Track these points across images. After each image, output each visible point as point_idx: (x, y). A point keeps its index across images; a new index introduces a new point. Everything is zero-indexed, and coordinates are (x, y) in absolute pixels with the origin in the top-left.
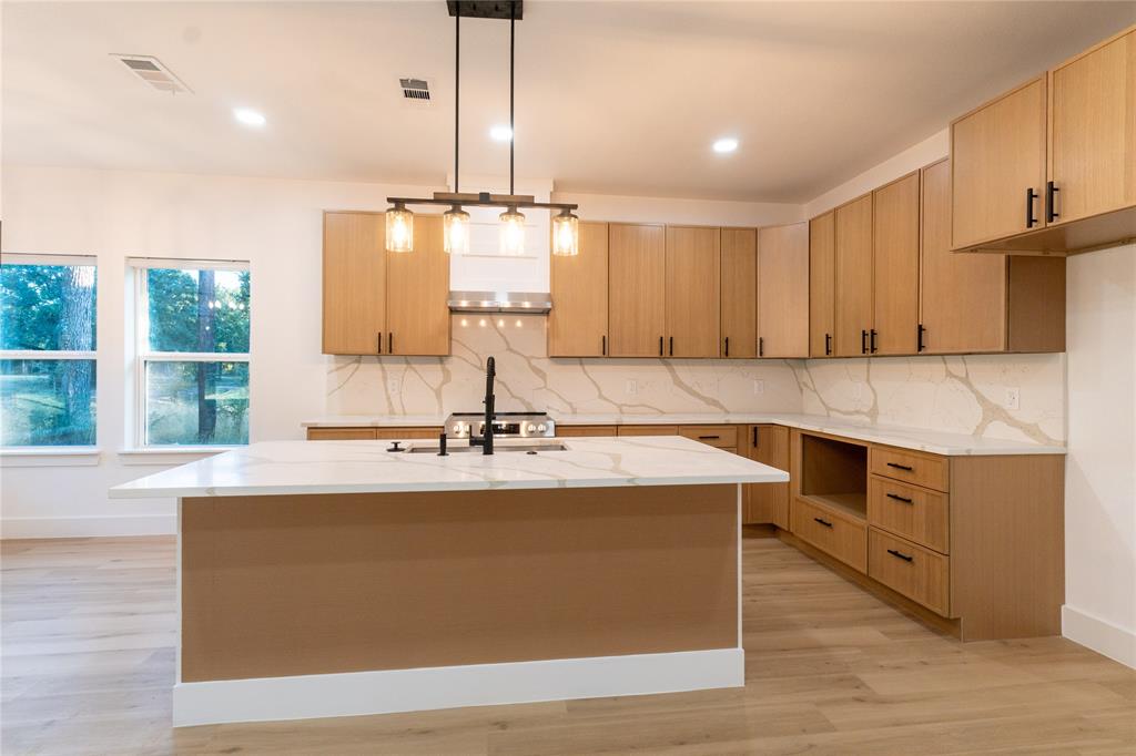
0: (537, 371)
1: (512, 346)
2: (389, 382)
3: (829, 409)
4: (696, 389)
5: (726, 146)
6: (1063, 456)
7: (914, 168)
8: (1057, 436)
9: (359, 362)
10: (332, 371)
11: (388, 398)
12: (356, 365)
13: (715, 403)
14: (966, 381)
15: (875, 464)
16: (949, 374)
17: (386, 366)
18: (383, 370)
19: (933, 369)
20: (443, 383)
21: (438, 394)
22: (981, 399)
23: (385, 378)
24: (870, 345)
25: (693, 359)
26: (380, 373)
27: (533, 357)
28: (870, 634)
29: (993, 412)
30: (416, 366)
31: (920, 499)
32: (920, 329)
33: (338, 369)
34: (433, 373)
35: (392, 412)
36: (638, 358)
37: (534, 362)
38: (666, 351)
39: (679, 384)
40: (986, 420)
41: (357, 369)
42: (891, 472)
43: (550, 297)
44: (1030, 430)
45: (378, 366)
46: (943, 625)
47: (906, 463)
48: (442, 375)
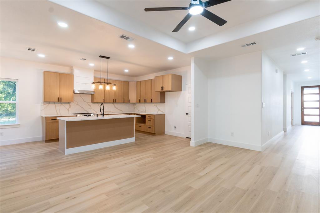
0: (90, 105)
1: (84, 100)
2: (57, 108)
3: (139, 111)
4: (118, 108)
5: (126, 71)
6: (165, 114)
7: (151, 79)
8: (164, 112)
9: (49, 103)
10: (42, 105)
11: (57, 111)
12: (49, 104)
13: (121, 110)
14: (156, 106)
15: (147, 117)
16: (155, 105)
17: (56, 104)
18: (55, 105)
19: (153, 105)
20: (69, 108)
21: (68, 110)
22: (158, 108)
23: (56, 107)
24: (145, 101)
25: (118, 103)
26: (54, 106)
27: (88, 103)
28: (147, 137)
29: (159, 110)
30: (63, 104)
31: (152, 120)
32: (152, 100)
33: (44, 105)
34: (67, 106)
35: (57, 114)
36: (109, 103)
37: (89, 103)
38: (114, 101)
39: (116, 107)
40: (158, 111)
41: (49, 105)
42: (148, 117)
43: (94, 92)
44: (162, 112)
45: (54, 104)
46: (153, 134)
47: (150, 116)
48: (69, 106)
